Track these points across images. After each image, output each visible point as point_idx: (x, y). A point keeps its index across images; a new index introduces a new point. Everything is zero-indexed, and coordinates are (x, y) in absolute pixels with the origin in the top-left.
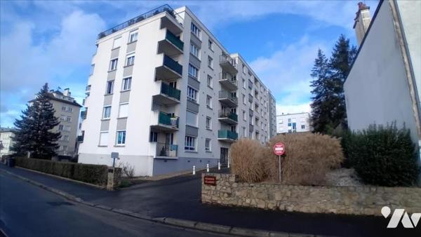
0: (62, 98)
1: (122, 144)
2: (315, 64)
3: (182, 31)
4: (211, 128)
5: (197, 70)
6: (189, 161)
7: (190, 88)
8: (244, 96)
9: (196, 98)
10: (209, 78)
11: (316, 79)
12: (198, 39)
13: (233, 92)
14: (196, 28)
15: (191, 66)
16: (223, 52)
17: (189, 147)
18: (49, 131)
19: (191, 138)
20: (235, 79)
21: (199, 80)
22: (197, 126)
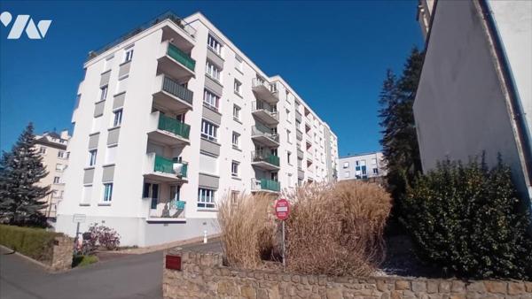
0: (57, 141)
1: (108, 202)
2: (383, 87)
3: (193, 46)
4: (239, 177)
5: (218, 98)
6: (205, 224)
7: (207, 123)
8: (288, 132)
9: (215, 135)
10: (237, 108)
11: (386, 106)
12: (219, 57)
13: (274, 127)
14: (217, 43)
15: (209, 93)
16: (257, 75)
17: (205, 203)
18: (34, 185)
19: (208, 191)
20: (276, 110)
21: (220, 111)
22: (217, 174)
